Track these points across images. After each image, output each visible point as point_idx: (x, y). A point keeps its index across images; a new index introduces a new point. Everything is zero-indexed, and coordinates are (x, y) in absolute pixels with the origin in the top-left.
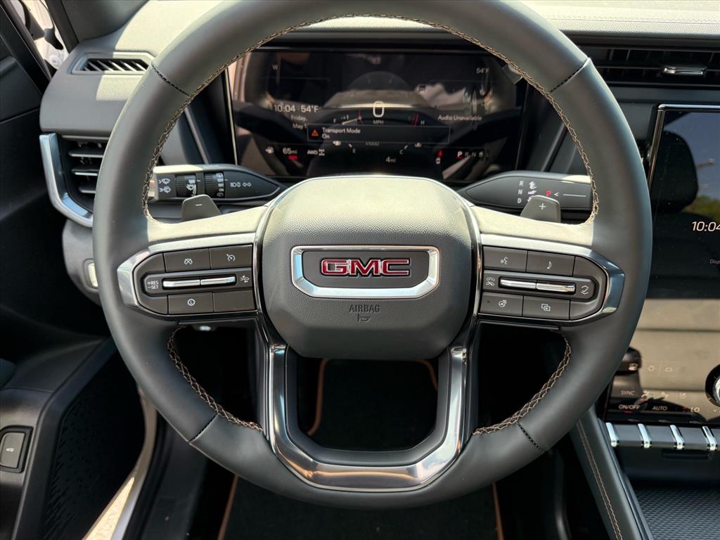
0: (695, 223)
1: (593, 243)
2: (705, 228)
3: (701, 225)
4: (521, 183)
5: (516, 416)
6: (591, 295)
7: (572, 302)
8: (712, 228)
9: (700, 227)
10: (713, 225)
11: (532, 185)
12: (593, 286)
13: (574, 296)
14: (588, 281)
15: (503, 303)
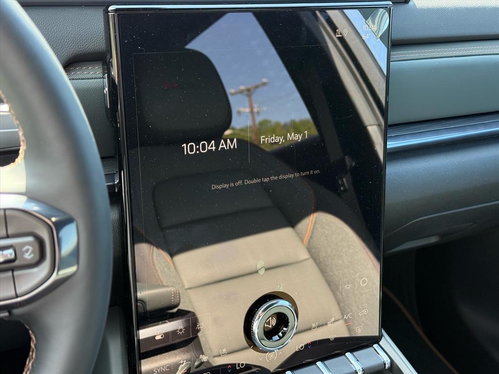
0: (185, 145)
1: (27, 189)
2: (197, 149)
3: (192, 147)
6: (37, 257)
7: (16, 273)
8: (204, 149)
9: (192, 150)
10: (204, 145)
12: (37, 245)
13: (17, 263)
14: (30, 239)
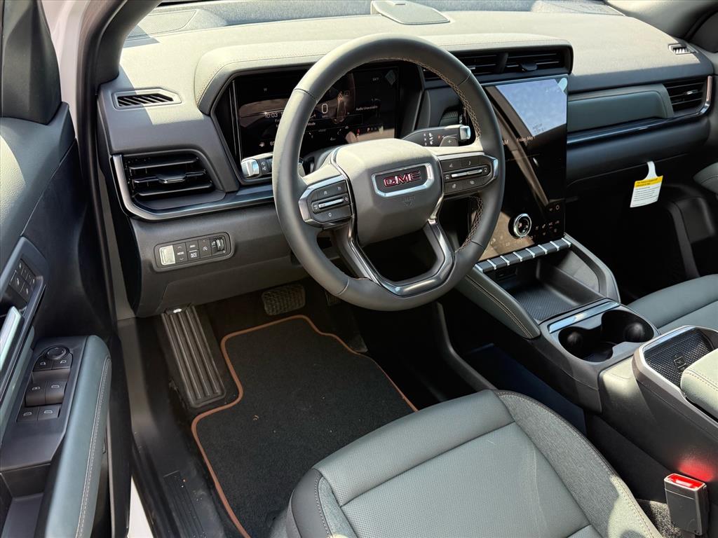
1: (483, 149)
4: (425, 135)
5: (467, 240)
6: (488, 172)
11: (430, 135)
13: (482, 174)
14: (486, 166)
15: (454, 186)
